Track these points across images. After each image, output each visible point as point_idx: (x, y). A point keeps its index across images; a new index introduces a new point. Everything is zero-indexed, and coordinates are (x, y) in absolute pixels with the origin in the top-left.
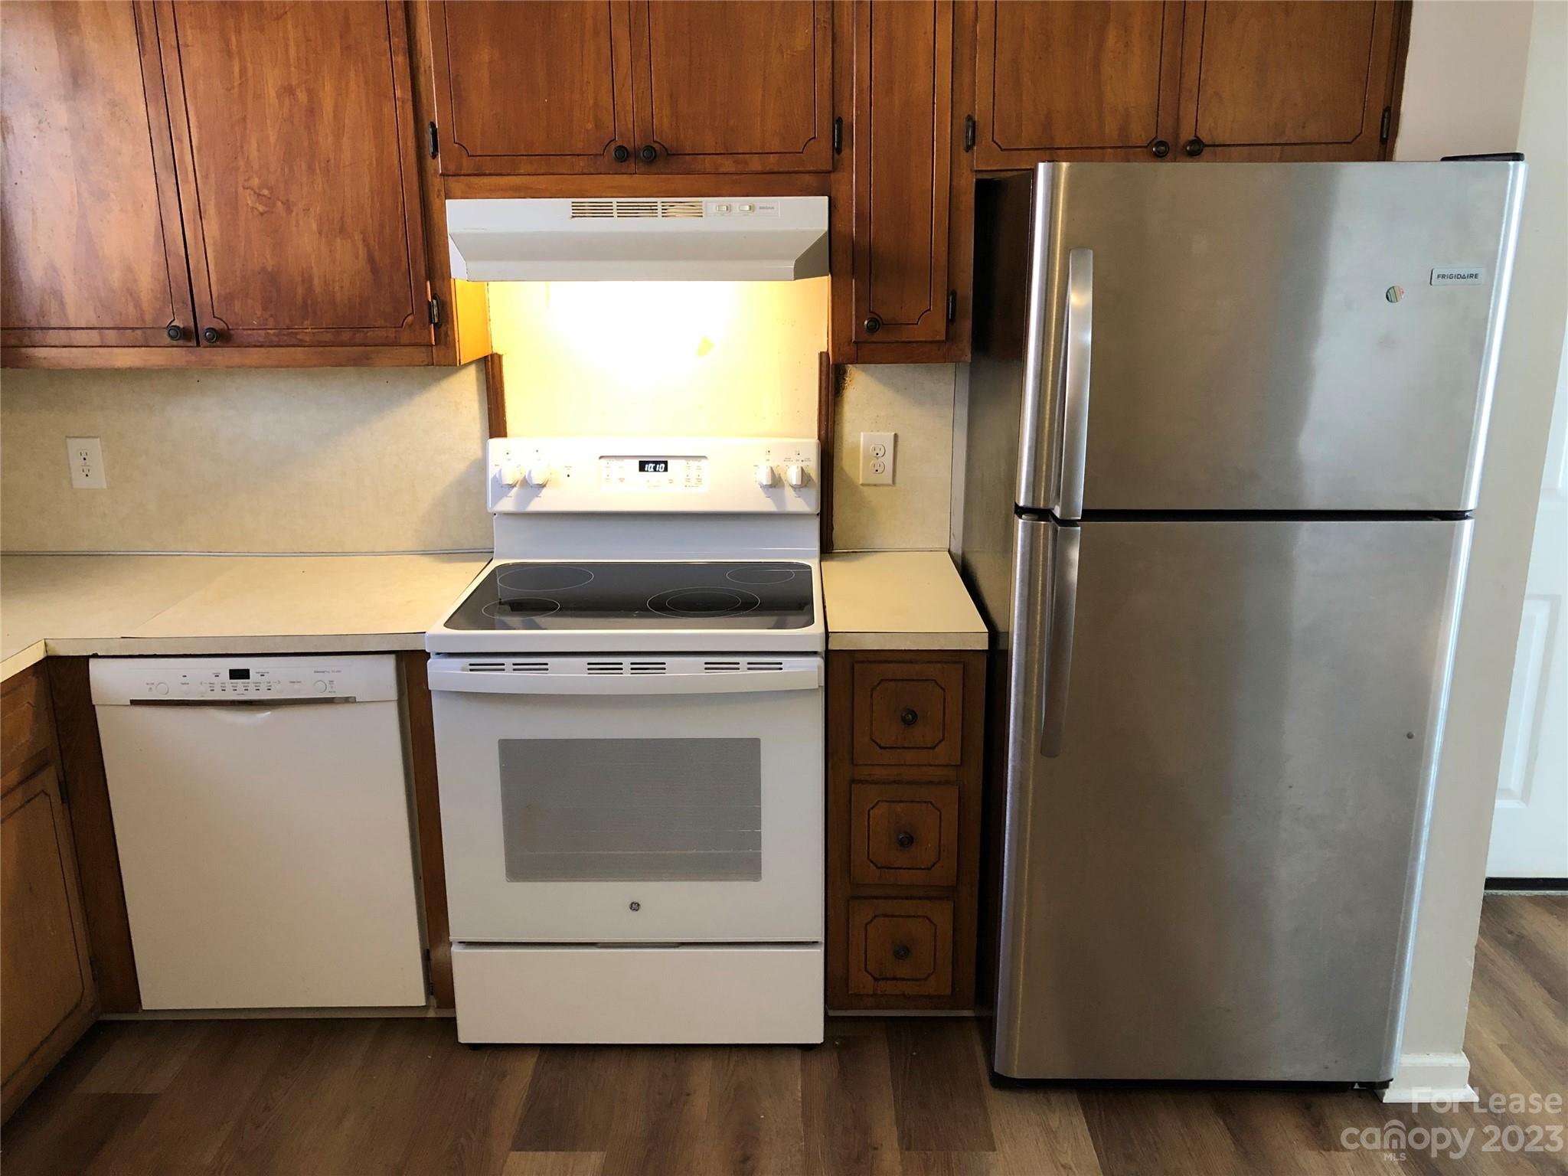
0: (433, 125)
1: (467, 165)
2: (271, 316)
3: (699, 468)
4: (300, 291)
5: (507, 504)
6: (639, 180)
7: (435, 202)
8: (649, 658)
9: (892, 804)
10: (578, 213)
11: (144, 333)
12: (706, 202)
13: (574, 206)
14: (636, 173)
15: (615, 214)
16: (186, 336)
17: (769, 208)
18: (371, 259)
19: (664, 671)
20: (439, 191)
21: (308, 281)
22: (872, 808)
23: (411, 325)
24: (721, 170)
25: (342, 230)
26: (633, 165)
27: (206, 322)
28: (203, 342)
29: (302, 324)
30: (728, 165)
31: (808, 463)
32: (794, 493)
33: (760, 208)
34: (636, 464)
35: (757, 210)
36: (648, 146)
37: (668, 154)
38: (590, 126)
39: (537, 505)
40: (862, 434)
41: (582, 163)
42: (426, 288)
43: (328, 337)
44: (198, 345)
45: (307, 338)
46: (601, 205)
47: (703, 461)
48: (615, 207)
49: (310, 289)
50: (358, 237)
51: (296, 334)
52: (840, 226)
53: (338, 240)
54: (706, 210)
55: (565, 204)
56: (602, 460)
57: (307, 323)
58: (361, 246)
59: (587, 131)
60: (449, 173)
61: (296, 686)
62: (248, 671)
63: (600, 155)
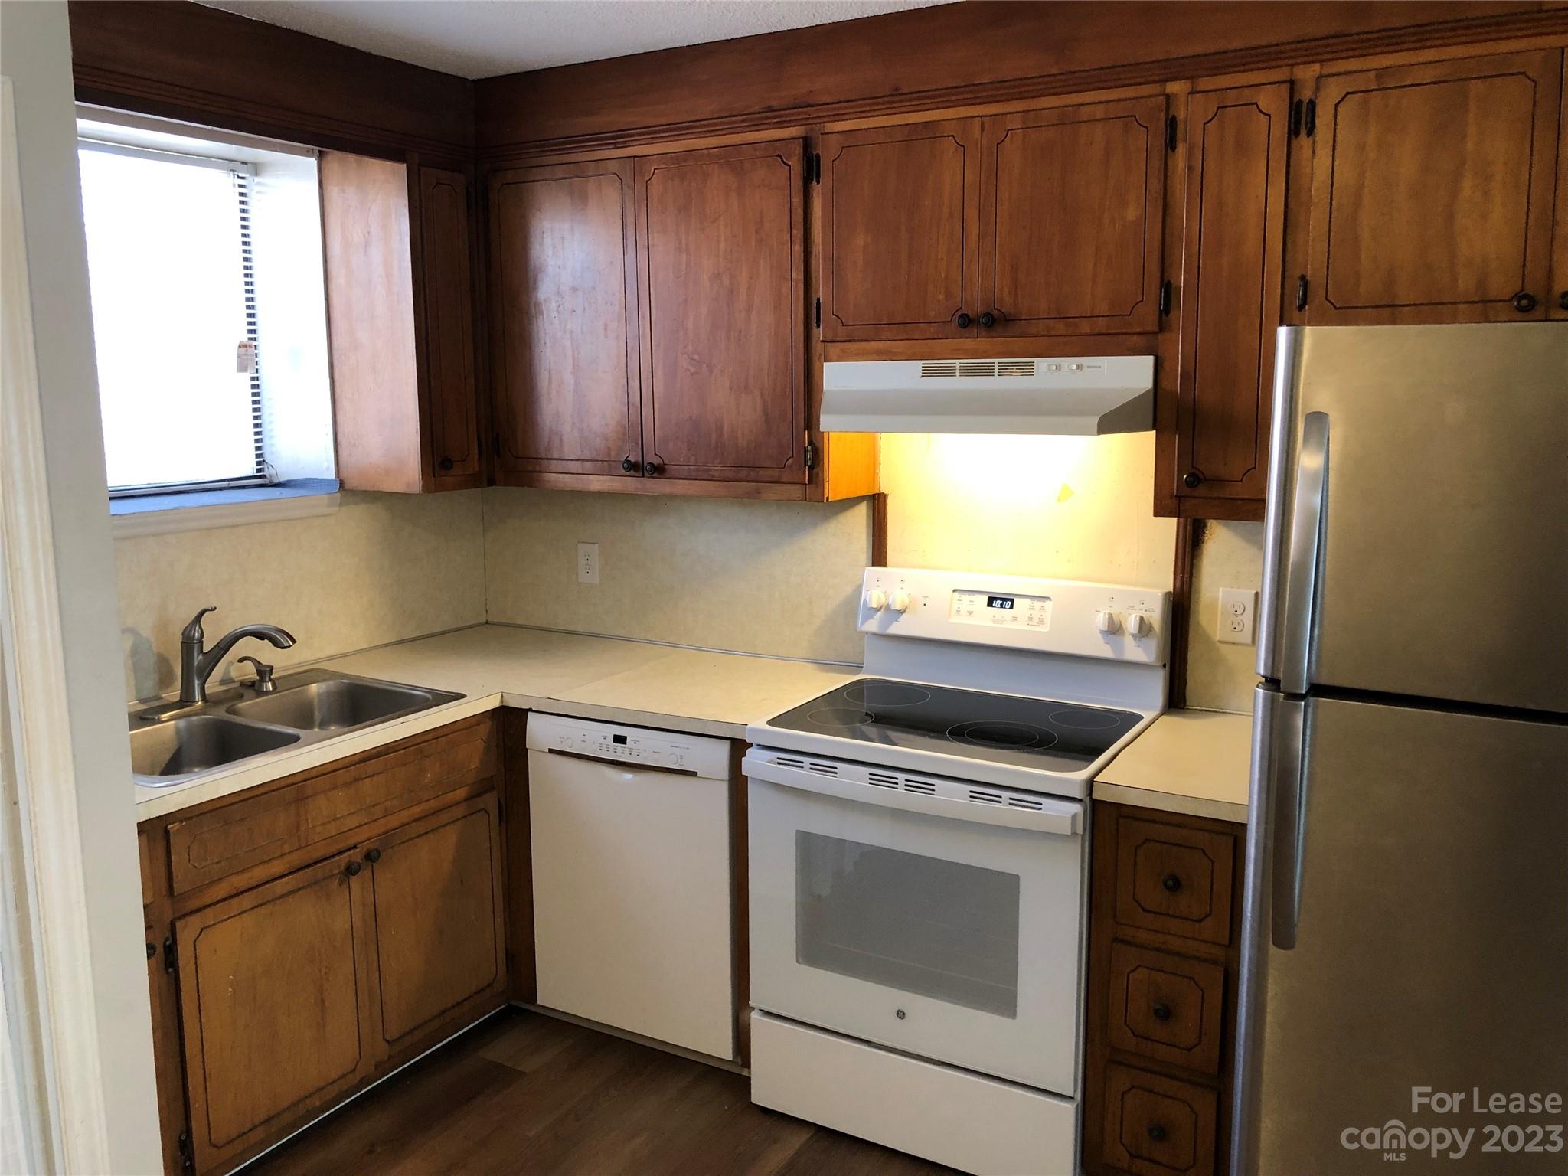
0: (818, 299)
1: (842, 333)
2: (693, 455)
3: (1042, 608)
4: (714, 436)
5: (872, 626)
6: (982, 343)
7: (816, 364)
8: (922, 778)
9: (1154, 972)
10: (927, 372)
11: (609, 464)
12: (1038, 362)
13: (925, 368)
14: (977, 338)
15: (958, 374)
16: (635, 468)
17: (1096, 367)
18: (765, 411)
19: (933, 792)
20: (820, 355)
21: (720, 429)
22: (1132, 971)
23: (790, 466)
24: (1053, 333)
25: (746, 387)
26: (976, 330)
27: (651, 458)
28: (646, 474)
29: (713, 462)
30: (1060, 327)
31: (1152, 613)
32: (1134, 642)
33: (1088, 367)
34: (985, 599)
35: (1085, 369)
36: (989, 314)
37: (1006, 320)
38: (941, 297)
39: (895, 629)
40: (1221, 589)
41: (933, 328)
42: (805, 436)
43: (730, 474)
44: (643, 476)
45: (716, 474)
46: (947, 366)
47: (1048, 602)
48: (958, 367)
49: (720, 435)
50: (757, 393)
51: (709, 470)
52: (1165, 384)
53: (743, 395)
54: (1038, 369)
55: (917, 365)
56: (956, 594)
57: (716, 462)
58: (758, 399)
59: (939, 301)
60: (827, 340)
61: (656, 756)
62: (626, 737)
63: (948, 322)
